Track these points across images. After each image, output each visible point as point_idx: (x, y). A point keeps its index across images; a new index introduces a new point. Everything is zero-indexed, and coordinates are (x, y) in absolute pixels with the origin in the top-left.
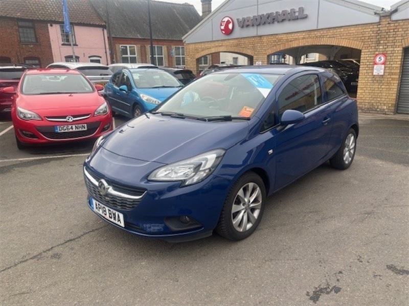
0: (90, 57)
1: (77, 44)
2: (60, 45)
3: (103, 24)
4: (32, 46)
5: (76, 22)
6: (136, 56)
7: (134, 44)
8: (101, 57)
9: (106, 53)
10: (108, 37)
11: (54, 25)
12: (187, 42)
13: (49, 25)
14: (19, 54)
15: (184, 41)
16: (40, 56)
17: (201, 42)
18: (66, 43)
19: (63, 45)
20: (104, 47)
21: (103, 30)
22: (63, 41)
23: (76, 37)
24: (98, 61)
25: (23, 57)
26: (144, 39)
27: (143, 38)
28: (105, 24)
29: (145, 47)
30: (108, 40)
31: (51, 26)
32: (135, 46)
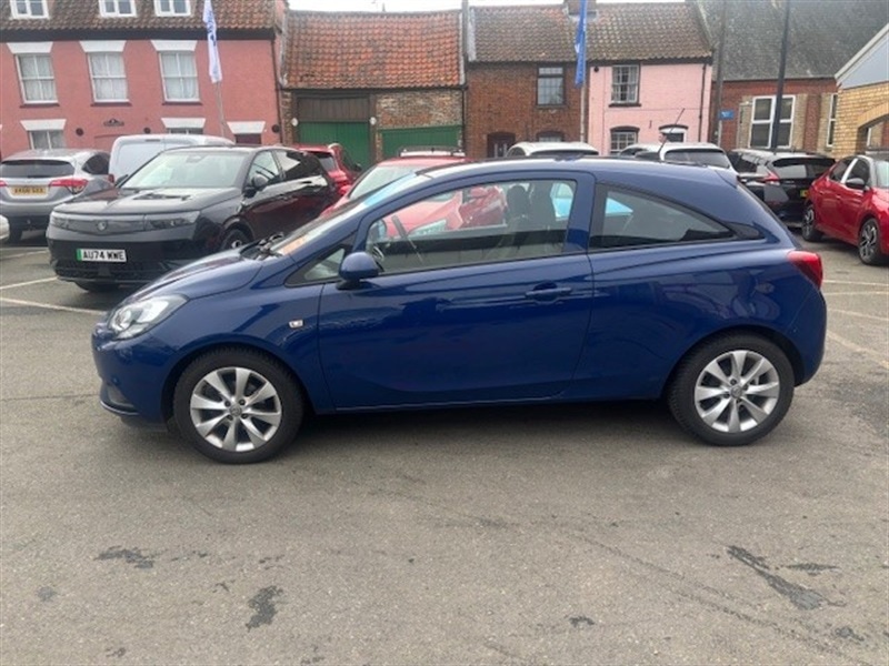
0: (661, 128)
1: (641, 102)
2: (606, 107)
3: (705, 55)
4: (554, 111)
5: (646, 58)
6: (791, 120)
7: (791, 93)
8: (686, 128)
9: (701, 117)
10: (713, 83)
11: (601, 69)
12: (843, 87)
13: (592, 69)
14: (530, 126)
15: (838, 84)
16: (565, 130)
17: (876, 84)
18: (619, 102)
19: (612, 106)
20: (699, 105)
21: (704, 69)
22: (613, 99)
23: (641, 89)
24: (679, 138)
25: (537, 131)
26: (822, 79)
27: (819, 76)
28: (710, 54)
29: (820, 97)
30: (712, 88)
31: (596, 70)
32: (794, 97)
